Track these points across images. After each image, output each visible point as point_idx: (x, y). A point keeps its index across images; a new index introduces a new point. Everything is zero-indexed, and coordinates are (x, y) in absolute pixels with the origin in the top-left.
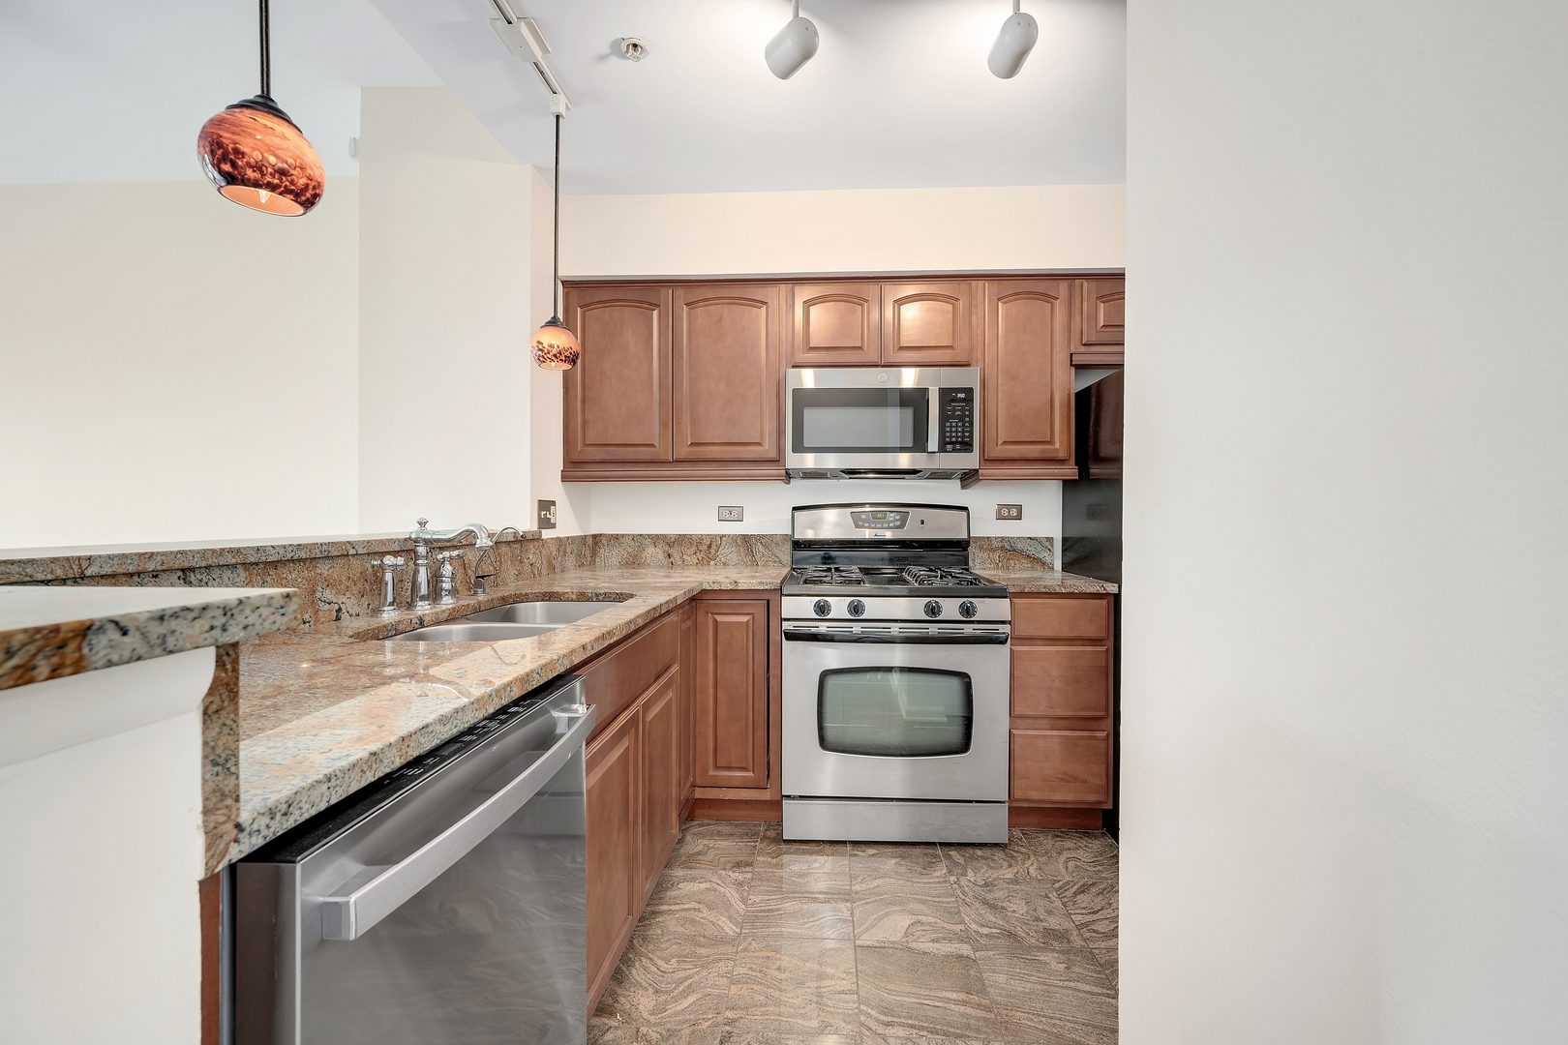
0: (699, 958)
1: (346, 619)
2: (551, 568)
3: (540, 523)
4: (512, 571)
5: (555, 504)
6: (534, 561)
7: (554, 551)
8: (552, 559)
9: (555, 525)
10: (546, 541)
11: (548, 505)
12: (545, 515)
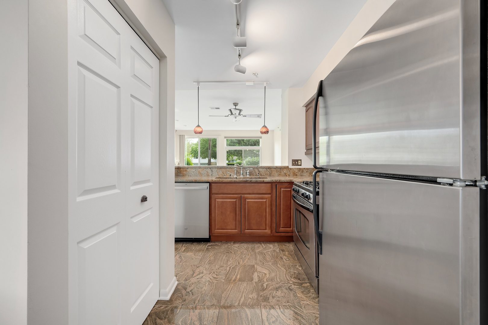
0: (248, 249)
1: (231, 176)
2: (295, 175)
3: (293, 165)
4: (277, 174)
5: (301, 160)
6: (286, 172)
7: (296, 171)
8: (296, 173)
9: (301, 165)
10: (292, 168)
11: (297, 161)
12: (295, 163)
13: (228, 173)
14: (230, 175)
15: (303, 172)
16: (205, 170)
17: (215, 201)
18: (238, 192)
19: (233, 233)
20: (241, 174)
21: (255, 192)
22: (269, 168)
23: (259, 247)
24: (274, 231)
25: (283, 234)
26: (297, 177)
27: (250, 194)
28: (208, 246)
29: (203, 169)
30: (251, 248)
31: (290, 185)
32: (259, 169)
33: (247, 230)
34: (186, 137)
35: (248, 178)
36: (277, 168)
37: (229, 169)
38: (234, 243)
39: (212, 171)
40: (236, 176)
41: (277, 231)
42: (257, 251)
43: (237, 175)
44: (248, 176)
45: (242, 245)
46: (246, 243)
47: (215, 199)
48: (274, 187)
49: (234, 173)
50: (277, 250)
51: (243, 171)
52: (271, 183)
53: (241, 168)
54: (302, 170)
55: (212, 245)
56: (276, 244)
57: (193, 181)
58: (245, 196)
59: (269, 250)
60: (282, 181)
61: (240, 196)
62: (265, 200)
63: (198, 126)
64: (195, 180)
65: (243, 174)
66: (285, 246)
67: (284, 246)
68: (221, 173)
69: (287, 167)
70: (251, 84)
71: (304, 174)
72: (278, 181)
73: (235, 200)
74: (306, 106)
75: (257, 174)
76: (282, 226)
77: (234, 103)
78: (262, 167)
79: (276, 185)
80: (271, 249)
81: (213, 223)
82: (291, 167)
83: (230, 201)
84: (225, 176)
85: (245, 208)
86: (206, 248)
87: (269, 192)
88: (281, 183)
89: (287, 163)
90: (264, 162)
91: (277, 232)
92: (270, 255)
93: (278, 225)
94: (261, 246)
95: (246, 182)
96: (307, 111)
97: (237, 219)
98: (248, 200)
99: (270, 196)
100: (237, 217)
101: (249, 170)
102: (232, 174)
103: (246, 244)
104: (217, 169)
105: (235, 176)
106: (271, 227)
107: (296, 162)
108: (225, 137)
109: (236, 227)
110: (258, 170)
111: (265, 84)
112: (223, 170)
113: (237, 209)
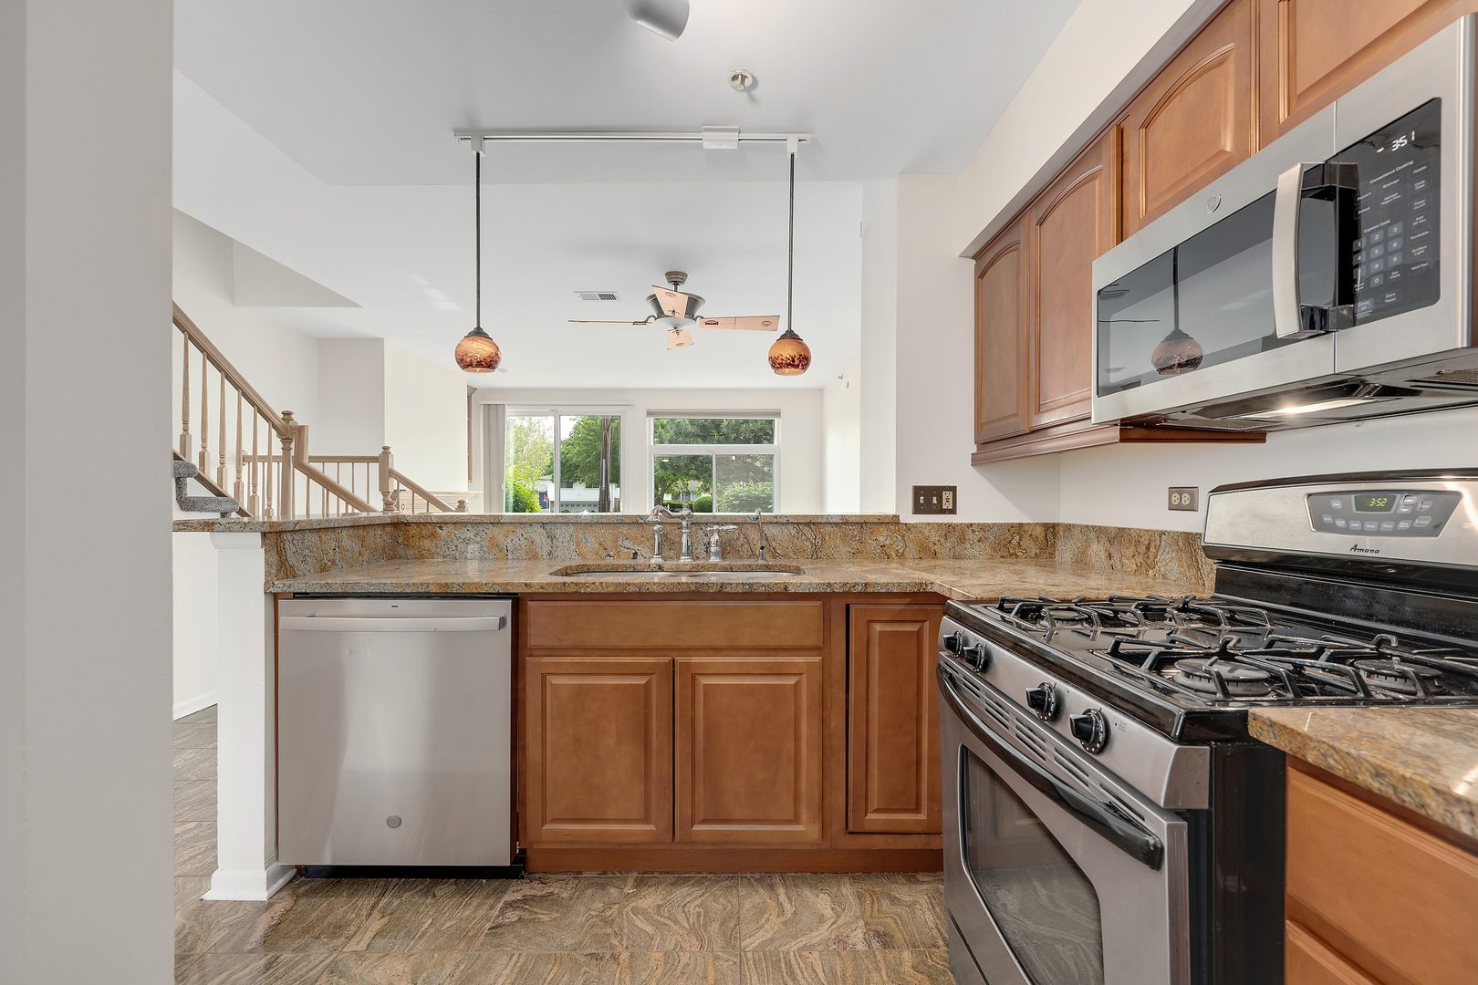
0: (704, 926)
1: (640, 560)
2: (928, 552)
3: (918, 509)
4: (844, 549)
5: (953, 489)
6: (888, 542)
7: (934, 537)
8: (931, 545)
9: (953, 511)
10: (915, 526)
11: (938, 491)
12: (928, 501)
13: (626, 544)
14: (636, 554)
15: (962, 540)
16: (519, 531)
17: (544, 685)
18: (657, 641)
19: (635, 839)
20: (684, 550)
21: (744, 642)
22: (811, 523)
23: (761, 911)
24: (837, 826)
25: (880, 843)
26: (939, 562)
27: (715, 650)
28: (509, 905)
29: (511, 528)
30: (721, 925)
31: (916, 607)
32: (765, 528)
33: (705, 821)
34: (508, 410)
35: (714, 568)
36: (844, 522)
37: (626, 527)
38: (639, 883)
39: (551, 537)
40: (661, 561)
41: (851, 828)
42: (751, 943)
43: (666, 553)
44: (713, 560)
45: (681, 892)
46: (699, 883)
47: (544, 676)
48: (839, 618)
49: (653, 545)
50: (853, 940)
51: (690, 535)
52: (823, 596)
53: (684, 523)
54: (959, 534)
55: (525, 900)
56: (847, 890)
57: (433, 589)
58: (695, 660)
59: (815, 937)
60: (878, 589)
61: (666, 659)
62: (791, 681)
63: (478, 333)
64: (441, 585)
65: (690, 553)
66: (894, 900)
67: (886, 904)
68: (591, 543)
69: (894, 521)
70: (725, 146)
71: (969, 552)
72: (859, 589)
73: (642, 681)
74: (977, 257)
75: (758, 551)
76: (874, 804)
77: (668, 274)
78: (779, 520)
79: (848, 607)
80: (824, 932)
81: (532, 792)
82: (908, 517)
83: (616, 687)
84: (609, 561)
85: (693, 719)
86: (488, 925)
87: (813, 640)
88: (870, 596)
89: (890, 501)
90: (791, 502)
91: (850, 833)
92: (821, 975)
93: (855, 801)
94: (772, 903)
95: (697, 594)
96: (981, 275)
97: (654, 773)
98: (704, 681)
99: (817, 659)
100: (654, 764)
101: (719, 531)
102: (642, 550)
103: (697, 891)
104: (571, 529)
105: (656, 560)
106: (822, 809)
107: (929, 498)
108: (650, 414)
109: (647, 808)
110: (762, 532)
111: (792, 146)
112: (601, 531)
113: (654, 724)
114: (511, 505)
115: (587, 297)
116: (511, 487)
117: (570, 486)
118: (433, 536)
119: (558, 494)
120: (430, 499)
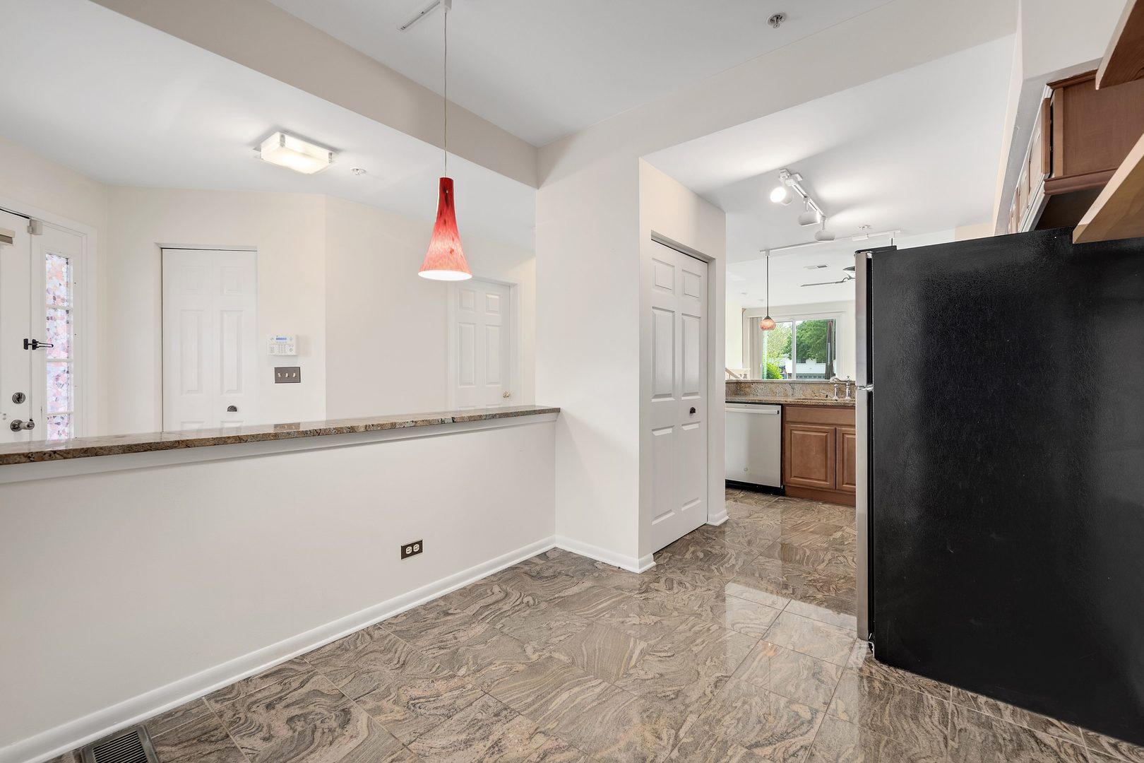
1: (829, 398)
13: (823, 392)
14: (826, 395)
16: (779, 386)
17: (791, 434)
18: (831, 422)
19: (822, 486)
20: (847, 394)
33: (847, 484)
37: (823, 385)
39: (793, 388)
40: (837, 398)
43: (840, 396)
47: (791, 430)
49: (834, 392)
51: (850, 389)
53: (847, 384)
58: (844, 429)
61: (833, 428)
63: (768, 318)
64: (759, 400)
65: (850, 395)
68: (809, 391)
70: (862, 239)
73: (825, 435)
81: (787, 466)
83: (816, 436)
84: (816, 398)
85: (843, 449)
95: (844, 406)
97: (828, 465)
98: (847, 436)
100: (829, 463)
102: (830, 394)
104: (801, 385)
105: (835, 398)
109: (826, 477)
111: (892, 236)
112: (813, 386)
113: (829, 449)
114: (765, 376)
115: (810, 268)
116: (765, 365)
117: (803, 361)
118: (749, 387)
119: (794, 368)
120: (731, 373)
